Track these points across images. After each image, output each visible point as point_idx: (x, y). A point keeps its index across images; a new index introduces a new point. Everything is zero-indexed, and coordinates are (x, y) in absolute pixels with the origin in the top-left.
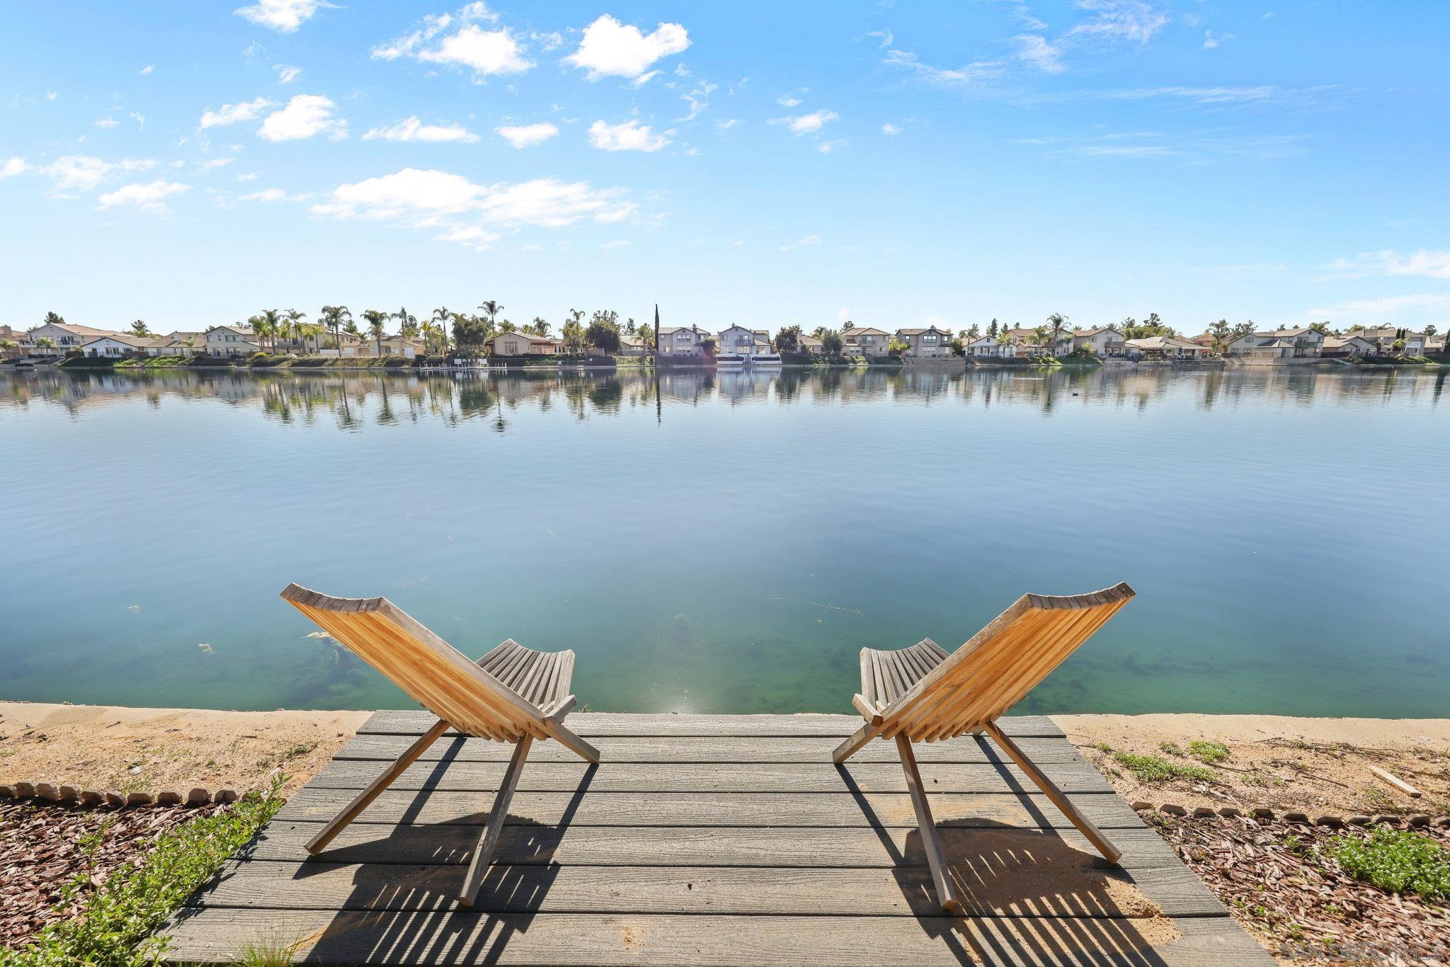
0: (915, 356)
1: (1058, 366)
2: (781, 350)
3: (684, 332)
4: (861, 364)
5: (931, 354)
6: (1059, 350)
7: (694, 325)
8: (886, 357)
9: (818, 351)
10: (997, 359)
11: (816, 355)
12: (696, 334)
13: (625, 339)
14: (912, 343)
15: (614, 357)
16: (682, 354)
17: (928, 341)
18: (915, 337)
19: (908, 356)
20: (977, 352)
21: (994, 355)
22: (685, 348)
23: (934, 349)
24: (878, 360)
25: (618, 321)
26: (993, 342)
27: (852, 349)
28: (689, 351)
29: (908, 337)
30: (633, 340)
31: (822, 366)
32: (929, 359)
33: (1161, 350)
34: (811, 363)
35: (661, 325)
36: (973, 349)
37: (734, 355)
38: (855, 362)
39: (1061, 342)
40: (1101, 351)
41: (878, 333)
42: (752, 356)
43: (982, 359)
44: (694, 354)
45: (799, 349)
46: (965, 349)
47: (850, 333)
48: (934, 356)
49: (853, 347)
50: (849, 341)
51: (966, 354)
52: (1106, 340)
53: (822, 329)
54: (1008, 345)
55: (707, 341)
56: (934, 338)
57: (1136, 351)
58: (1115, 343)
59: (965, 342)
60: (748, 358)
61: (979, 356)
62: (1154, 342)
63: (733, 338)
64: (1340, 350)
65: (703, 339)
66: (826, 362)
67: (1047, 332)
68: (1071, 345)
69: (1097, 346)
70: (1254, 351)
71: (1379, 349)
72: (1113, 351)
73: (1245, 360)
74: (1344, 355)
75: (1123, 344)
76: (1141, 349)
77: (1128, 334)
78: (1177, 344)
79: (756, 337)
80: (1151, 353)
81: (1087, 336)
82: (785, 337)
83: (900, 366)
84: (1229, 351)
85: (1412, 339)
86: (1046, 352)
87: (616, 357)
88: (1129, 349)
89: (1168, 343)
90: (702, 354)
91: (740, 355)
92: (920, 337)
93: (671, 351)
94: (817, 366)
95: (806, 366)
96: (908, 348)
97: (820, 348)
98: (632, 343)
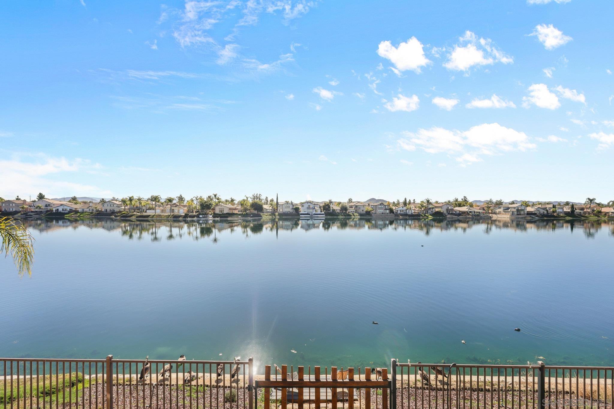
0: (376, 213)
1: (431, 217)
2: (325, 211)
3: (287, 204)
4: (355, 216)
5: (381, 212)
6: (430, 211)
7: (292, 201)
8: (364, 214)
9: (339, 212)
10: (406, 215)
12: (292, 205)
13: (265, 206)
14: (374, 208)
16: (287, 212)
17: (380, 208)
18: (375, 206)
19: (373, 213)
21: (406, 213)
22: (288, 210)
23: (382, 211)
24: (362, 215)
25: (262, 198)
26: (405, 208)
27: (352, 210)
28: (289, 211)
29: (372, 206)
31: (340, 217)
32: (380, 214)
33: (467, 212)
34: (336, 216)
35: (279, 201)
36: (397, 211)
37: (306, 213)
38: (353, 216)
39: (430, 208)
40: (445, 212)
41: (361, 204)
42: (313, 213)
43: (402, 215)
44: (291, 212)
45: (331, 211)
46: (394, 211)
47: (351, 204)
48: (383, 213)
50: (350, 207)
51: (395, 213)
52: (446, 208)
53: (340, 202)
54: (410, 209)
55: (296, 208)
57: (458, 212)
58: (450, 209)
59: (394, 208)
60: (312, 214)
61: (399, 213)
62: (464, 209)
63: (306, 206)
64: (533, 212)
65: (295, 207)
66: (342, 215)
67: (424, 205)
68: (434, 209)
69: (443, 210)
70: (502, 212)
71: (547, 212)
72: (450, 212)
73: (499, 216)
74: (535, 214)
75: (453, 209)
76: (460, 211)
77: (456, 204)
78: (472, 210)
79: (315, 206)
80: (464, 213)
81: (439, 207)
82: (326, 206)
83: (370, 217)
84: (493, 212)
85: (559, 208)
86: (424, 212)
87: (261, 214)
88: (456, 211)
89: (469, 209)
90: (294, 212)
91: (309, 213)
92: (377, 206)
93: (282, 211)
94: (339, 217)
95: (334, 217)
96: (373, 210)
97: (339, 210)
98: (268, 208)
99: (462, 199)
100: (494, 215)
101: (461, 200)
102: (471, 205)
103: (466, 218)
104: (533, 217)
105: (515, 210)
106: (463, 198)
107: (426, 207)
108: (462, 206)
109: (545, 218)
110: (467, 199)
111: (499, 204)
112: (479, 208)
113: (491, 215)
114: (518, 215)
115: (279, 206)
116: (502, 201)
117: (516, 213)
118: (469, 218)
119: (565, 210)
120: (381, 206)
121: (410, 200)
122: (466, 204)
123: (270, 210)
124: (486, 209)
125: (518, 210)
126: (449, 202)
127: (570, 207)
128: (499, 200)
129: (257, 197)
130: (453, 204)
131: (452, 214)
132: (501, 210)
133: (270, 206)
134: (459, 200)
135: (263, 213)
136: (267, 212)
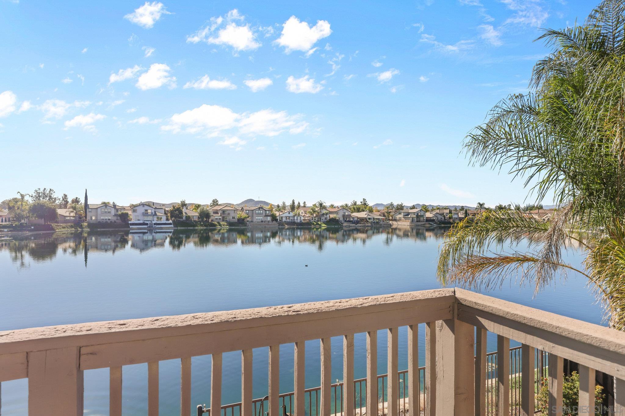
0: (252, 221)
1: (324, 226)
2: (173, 219)
3: (106, 207)
4: (224, 226)
5: (260, 220)
6: (323, 218)
7: (114, 202)
8: (236, 222)
9: (196, 219)
10: (293, 223)
11: (195, 221)
12: (115, 208)
13: (61, 212)
14: (250, 214)
15: (52, 225)
16: (105, 221)
17: (258, 214)
18: (251, 211)
19: (248, 221)
20: (284, 219)
21: (293, 221)
22: (107, 218)
23: (261, 218)
24: (232, 224)
26: (292, 214)
27: (217, 217)
28: (109, 220)
29: (247, 211)
31: (199, 228)
32: (258, 223)
33: (366, 219)
34: (192, 226)
36: (282, 218)
37: (141, 222)
38: (218, 225)
39: (323, 214)
40: (341, 219)
41: (232, 208)
42: (154, 222)
43: (288, 223)
44: (113, 221)
45: (184, 218)
46: (278, 218)
47: (216, 208)
48: (262, 221)
50: (214, 213)
51: (279, 221)
52: (343, 214)
53: (199, 205)
54: (299, 216)
55: (122, 213)
56: (262, 212)
57: (356, 219)
58: (347, 215)
59: (277, 214)
60: (151, 224)
61: (285, 222)
62: (362, 215)
63: (141, 210)
64: (432, 219)
65: (119, 213)
66: (201, 225)
67: (317, 209)
68: (328, 216)
69: (339, 217)
70: (402, 218)
71: (445, 218)
72: (346, 219)
73: (399, 223)
74: (433, 220)
75: (350, 215)
76: (358, 218)
77: (354, 209)
78: (372, 216)
79: (156, 210)
80: (362, 220)
81: (335, 212)
82: (176, 211)
83: (244, 227)
84: (393, 218)
85: (455, 214)
86: (317, 219)
87: (54, 225)
88: (353, 218)
89: (369, 215)
90: (119, 221)
91: (146, 222)
92: (254, 211)
93: (96, 219)
94: (196, 228)
95: (189, 228)
96: (248, 217)
97: (197, 217)
98: (67, 214)
99: (361, 202)
100: (394, 223)
101: (360, 204)
102: (371, 211)
103: (365, 226)
104: (431, 224)
105: (415, 216)
106: (362, 200)
107: (318, 213)
108: (361, 212)
109: (443, 225)
110: (366, 202)
111: (400, 208)
112: (379, 213)
113: (391, 222)
114: (417, 221)
115: (90, 210)
116: (403, 205)
117: (416, 219)
118: (368, 226)
119: (460, 216)
120: (259, 212)
121: (299, 203)
122: (365, 208)
123: (72, 218)
124: (386, 214)
125: (418, 216)
126: (346, 205)
127: (464, 212)
128: (400, 203)
129: (44, 194)
130: (350, 209)
131: (349, 221)
132: (401, 216)
133: (72, 212)
134: (357, 204)
135: (57, 222)
136: (66, 222)
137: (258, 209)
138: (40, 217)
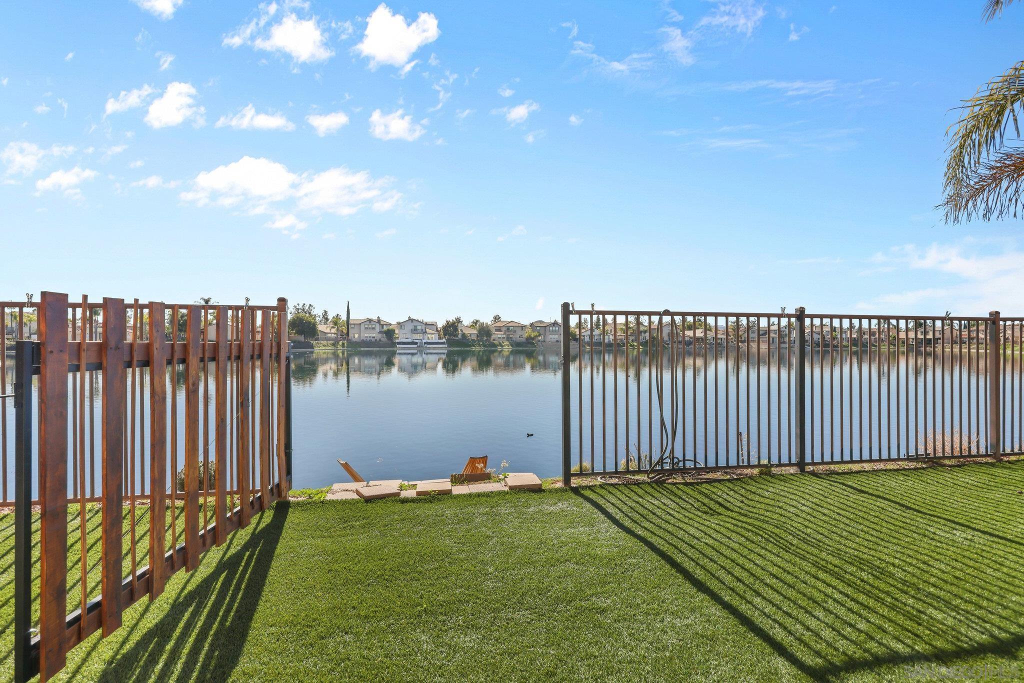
0: (544, 341)
1: (640, 348)
2: (447, 337)
3: (370, 322)
4: (507, 347)
5: (555, 340)
6: (640, 338)
7: (378, 317)
8: (524, 342)
9: (475, 338)
10: (600, 344)
11: (473, 340)
12: (380, 324)
13: (321, 328)
14: (542, 332)
15: (312, 342)
16: (368, 339)
17: (552, 331)
18: (543, 328)
19: (539, 341)
20: (586, 339)
21: (598, 341)
22: (371, 335)
23: (557, 336)
24: (518, 344)
25: (314, 312)
26: (595, 333)
27: (500, 336)
28: (374, 337)
29: (538, 328)
30: (329, 329)
31: (477, 349)
32: (553, 344)
33: (702, 338)
34: (470, 346)
35: (351, 317)
37: (410, 340)
38: (502, 346)
39: (641, 332)
40: (666, 340)
41: (517, 325)
42: (424, 341)
44: (378, 339)
45: (460, 336)
46: (577, 337)
47: (498, 324)
48: (558, 341)
49: (500, 335)
50: (497, 330)
51: (578, 341)
52: (668, 332)
53: (477, 321)
55: (388, 330)
56: (556, 329)
57: (688, 339)
58: (675, 335)
59: (576, 332)
60: (421, 343)
61: (587, 342)
62: (699, 333)
63: (410, 326)
65: (385, 328)
66: (481, 346)
67: (630, 326)
68: (646, 335)
71: (824, 338)
76: (690, 337)
77: (685, 325)
78: (711, 335)
79: (427, 326)
80: (697, 340)
82: (450, 327)
83: (533, 349)
84: (743, 339)
86: (631, 339)
87: (314, 342)
90: (384, 339)
91: (415, 341)
92: (547, 329)
93: (360, 337)
94: (473, 348)
95: (466, 349)
96: (539, 336)
97: (476, 335)
98: (328, 331)
102: (708, 326)
107: (633, 330)
115: (353, 326)
120: (553, 329)
123: (333, 335)
127: (856, 330)
131: (679, 342)
133: (333, 327)
135: (317, 339)
136: (328, 339)
137: (552, 325)
138: (299, 332)
